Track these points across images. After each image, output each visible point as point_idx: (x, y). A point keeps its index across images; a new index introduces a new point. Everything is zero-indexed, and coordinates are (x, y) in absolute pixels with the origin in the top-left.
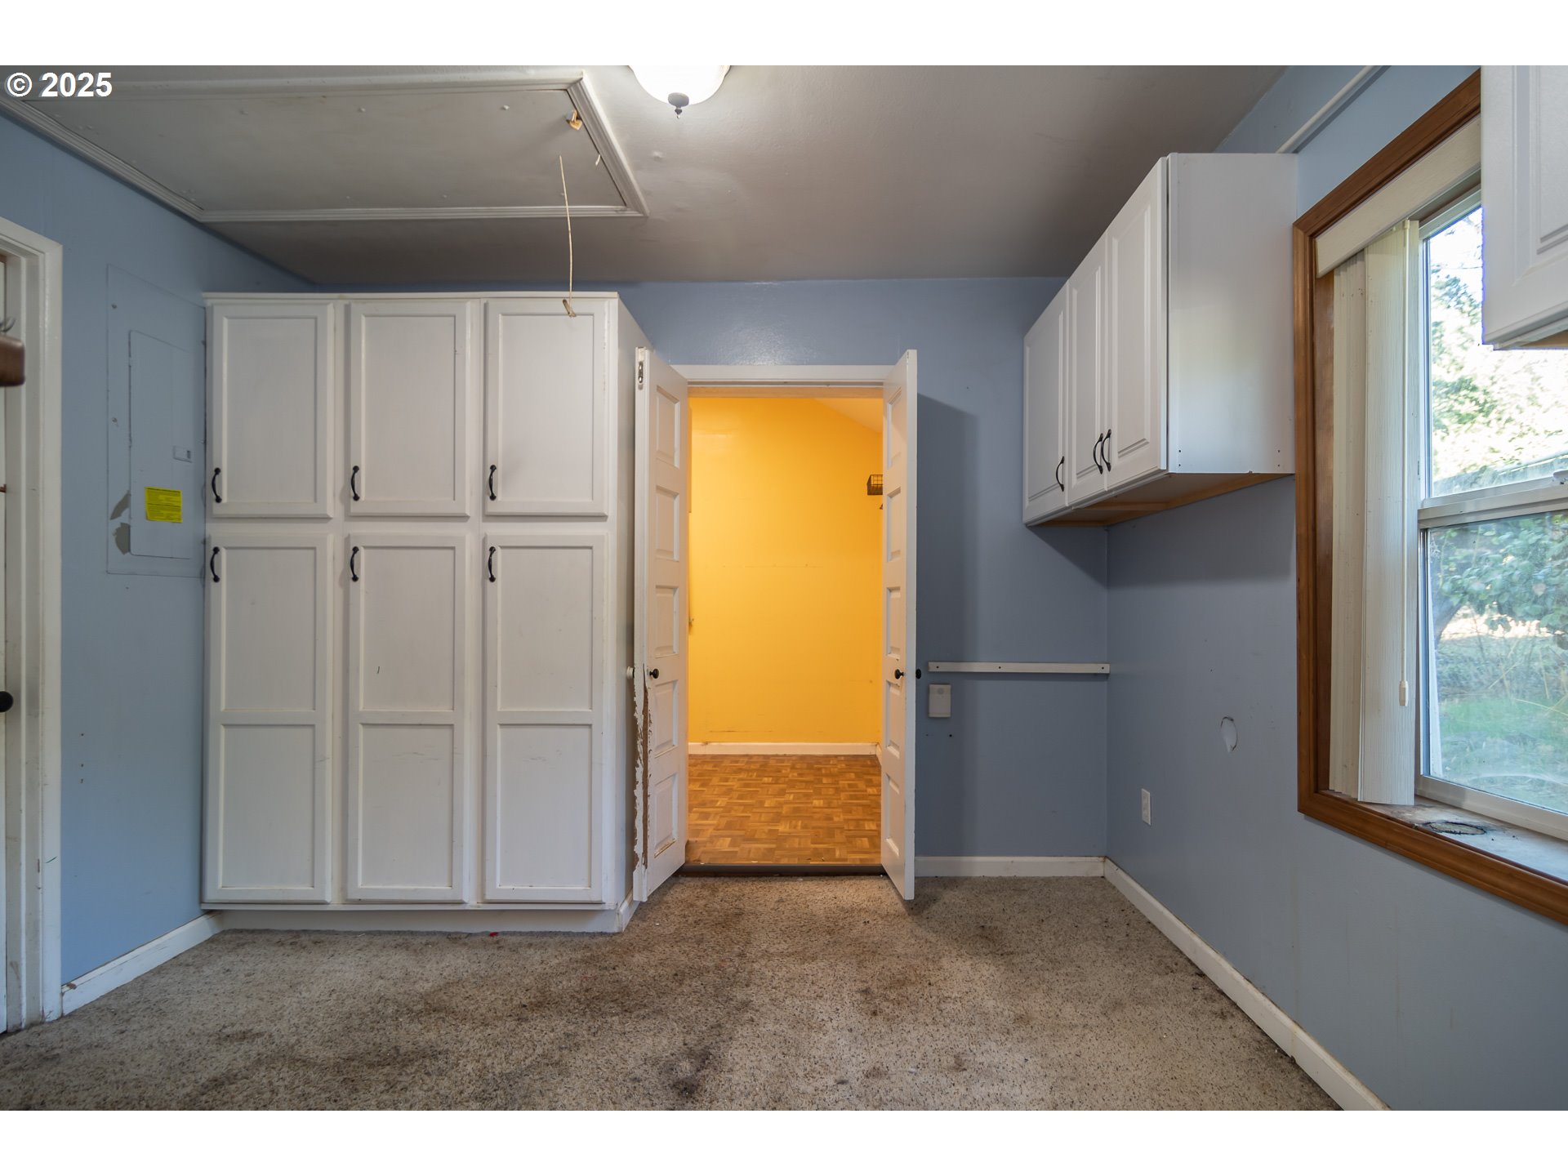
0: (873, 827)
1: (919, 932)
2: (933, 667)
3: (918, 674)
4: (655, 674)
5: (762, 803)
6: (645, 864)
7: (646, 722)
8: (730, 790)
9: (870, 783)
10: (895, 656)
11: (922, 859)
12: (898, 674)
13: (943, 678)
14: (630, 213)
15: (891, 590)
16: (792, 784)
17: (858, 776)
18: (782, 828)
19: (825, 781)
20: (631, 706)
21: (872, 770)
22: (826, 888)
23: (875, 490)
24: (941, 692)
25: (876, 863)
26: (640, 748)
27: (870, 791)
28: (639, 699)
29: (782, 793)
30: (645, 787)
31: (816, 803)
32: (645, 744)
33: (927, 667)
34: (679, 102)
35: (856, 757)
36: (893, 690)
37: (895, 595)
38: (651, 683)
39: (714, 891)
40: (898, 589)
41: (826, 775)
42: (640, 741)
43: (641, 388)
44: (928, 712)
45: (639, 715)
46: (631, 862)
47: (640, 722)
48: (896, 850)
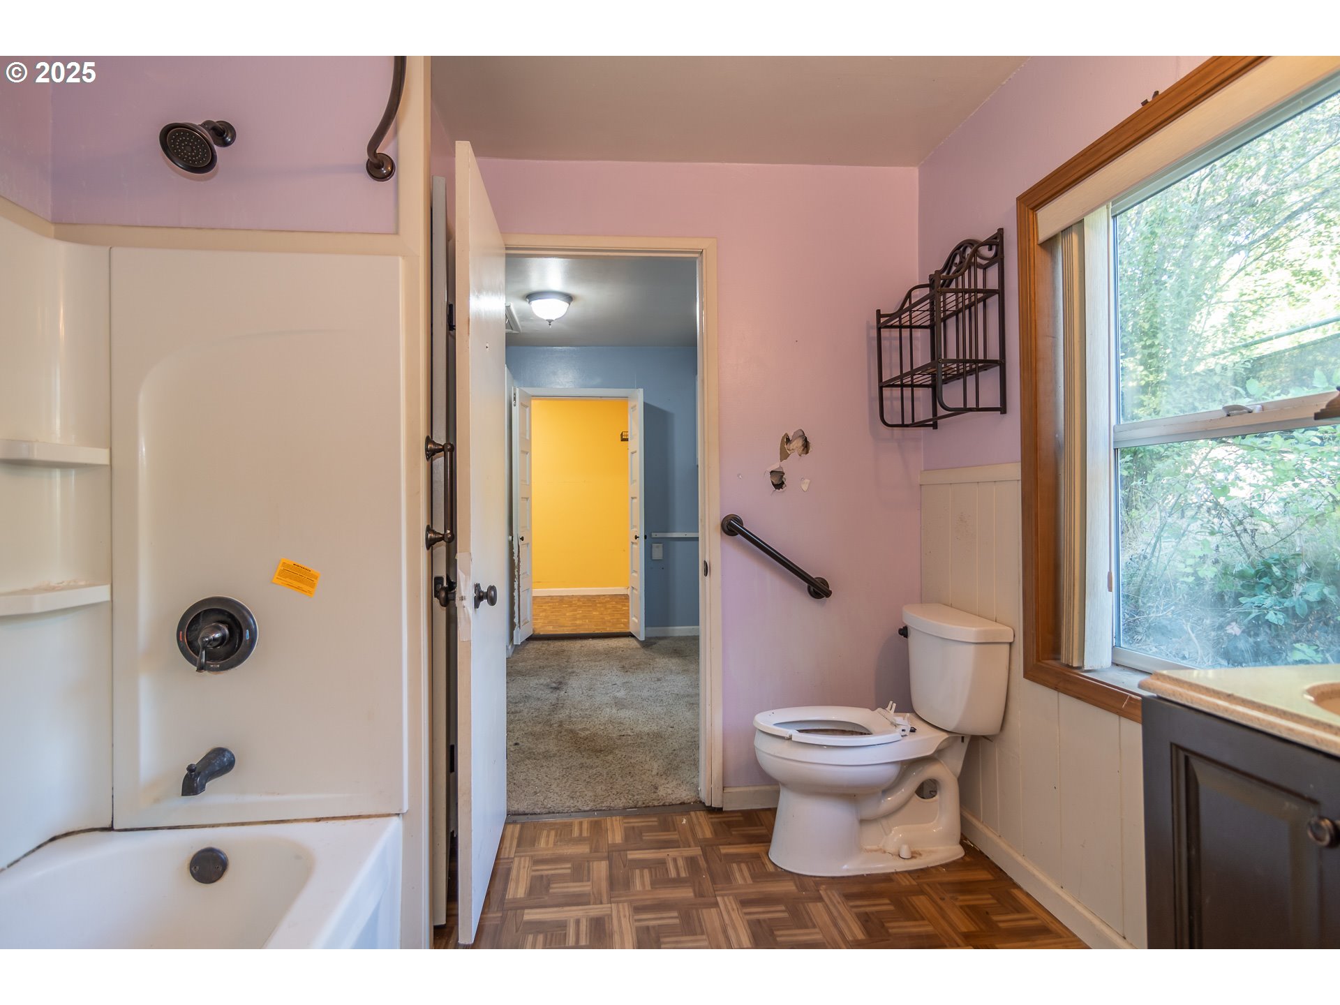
0: (626, 620)
1: (646, 652)
2: (654, 535)
3: (645, 537)
4: (522, 539)
5: (565, 615)
6: (519, 627)
7: (519, 561)
8: (545, 610)
9: (624, 606)
10: (635, 529)
11: (649, 628)
12: (636, 537)
13: (659, 540)
14: (514, 332)
15: (633, 498)
16: (580, 607)
17: (617, 603)
18: (578, 622)
19: (598, 605)
20: (511, 554)
21: (625, 601)
22: (603, 642)
23: (625, 440)
24: (658, 547)
25: (628, 631)
26: (516, 573)
27: (624, 608)
28: (515, 550)
29: (576, 610)
30: (519, 592)
31: (594, 613)
32: (518, 571)
33: (651, 535)
34: (550, 321)
35: (616, 596)
36: (634, 546)
37: (635, 501)
38: (521, 543)
39: (549, 645)
40: (636, 498)
41: (600, 603)
42: (516, 570)
43: (515, 405)
44: (651, 557)
45: (515, 558)
46: (512, 626)
47: (516, 561)
48: (636, 621)
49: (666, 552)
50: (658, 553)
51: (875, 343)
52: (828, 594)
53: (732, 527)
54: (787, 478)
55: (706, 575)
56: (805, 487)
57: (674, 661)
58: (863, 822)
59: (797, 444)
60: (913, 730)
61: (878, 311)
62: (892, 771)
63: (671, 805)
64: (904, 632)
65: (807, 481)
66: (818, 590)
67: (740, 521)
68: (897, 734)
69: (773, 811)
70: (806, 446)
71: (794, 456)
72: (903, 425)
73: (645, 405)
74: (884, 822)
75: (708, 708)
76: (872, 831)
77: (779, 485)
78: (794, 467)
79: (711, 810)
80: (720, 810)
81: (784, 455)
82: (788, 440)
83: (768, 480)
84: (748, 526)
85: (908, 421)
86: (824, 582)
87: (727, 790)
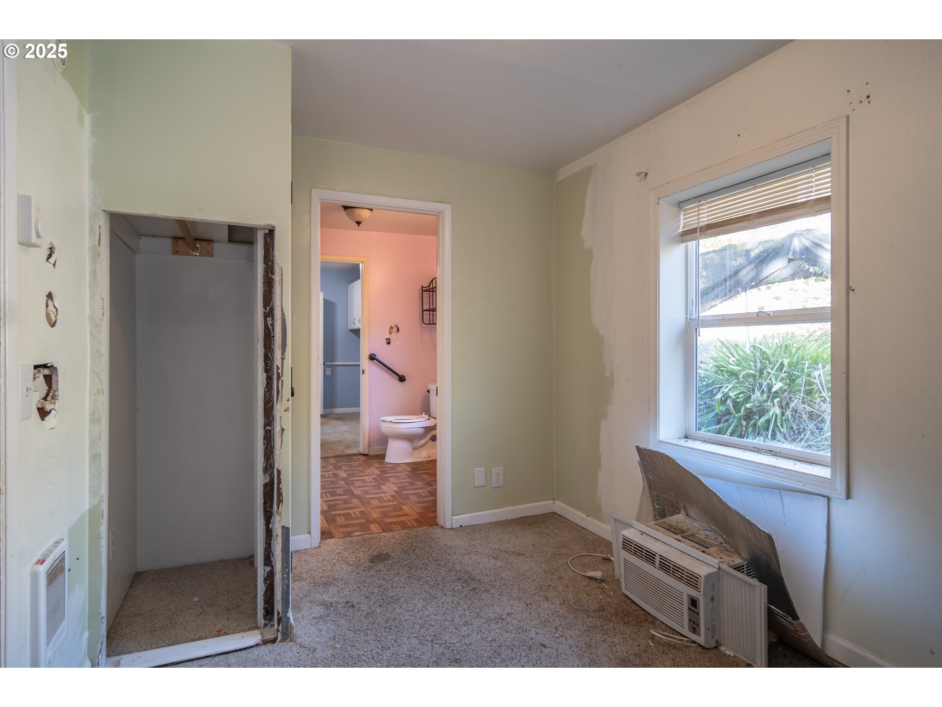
2: (327, 364)
13: (329, 366)
24: (328, 369)
33: (325, 363)
44: (325, 374)
49: (332, 372)
50: (328, 372)
51: (421, 295)
52: (405, 380)
53: (372, 358)
54: (391, 341)
55: (363, 374)
56: (398, 344)
57: (339, 421)
58: (414, 449)
59: (395, 329)
60: (428, 419)
61: (422, 286)
62: (422, 430)
63: (350, 455)
64: (428, 391)
65: (398, 342)
66: (402, 379)
67: (375, 356)
68: (424, 419)
69: (385, 454)
70: (398, 330)
71: (394, 333)
72: (430, 324)
73: (324, 299)
74: (421, 449)
75: (364, 420)
76: (417, 452)
77: (389, 343)
78: (393, 337)
79: (364, 455)
80: (367, 455)
81: (391, 333)
82: (392, 328)
83: (385, 342)
84: (378, 357)
85: (431, 323)
86: (404, 376)
87: (371, 448)
